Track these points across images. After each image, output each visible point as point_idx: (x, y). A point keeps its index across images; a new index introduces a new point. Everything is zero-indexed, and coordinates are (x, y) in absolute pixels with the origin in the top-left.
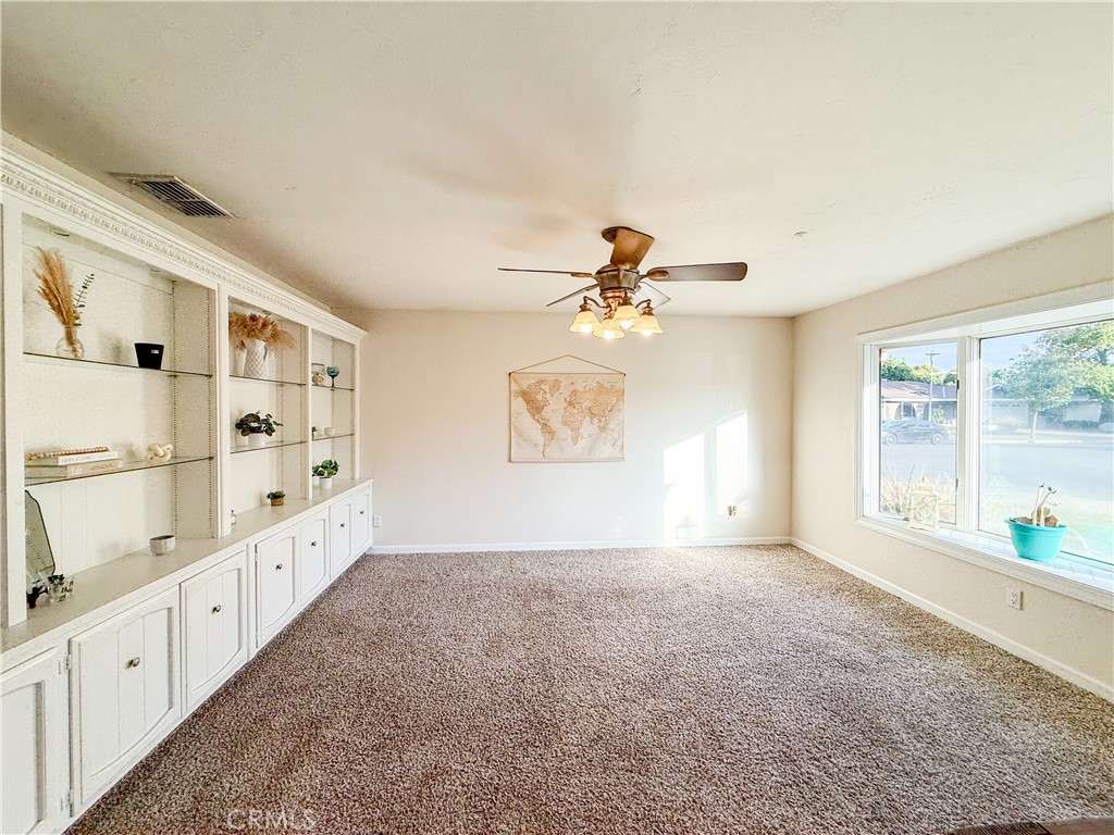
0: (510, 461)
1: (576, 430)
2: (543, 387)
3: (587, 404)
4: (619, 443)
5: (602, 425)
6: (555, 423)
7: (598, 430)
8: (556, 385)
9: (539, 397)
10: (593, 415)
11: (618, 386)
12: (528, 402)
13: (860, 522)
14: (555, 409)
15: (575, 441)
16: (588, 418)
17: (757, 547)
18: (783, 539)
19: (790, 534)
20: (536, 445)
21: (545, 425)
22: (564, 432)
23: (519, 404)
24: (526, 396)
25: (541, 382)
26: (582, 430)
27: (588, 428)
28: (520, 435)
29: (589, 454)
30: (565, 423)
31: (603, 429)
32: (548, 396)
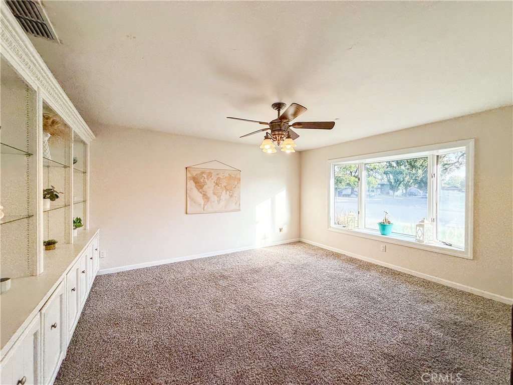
0: (187, 213)
1: (219, 197)
2: (204, 175)
3: (225, 184)
4: (238, 203)
5: (231, 194)
6: (210, 193)
7: (229, 197)
8: (210, 175)
9: (202, 180)
10: (227, 190)
11: (238, 176)
12: (196, 183)
13: (330, 229)
14: (209, 186)
15: (219, 202)
16: (224, 191)
17: (290, 244)
18: (297, 240)
19: (300, 237)
20: (200, 205)
21: (204, 195)
22: (214, 198)
23: (191, 184)
24: (196, 180)
25: (203, 173)
26: (222, 197)
27: (225, 195)
28: (192, 199)
29: (225, 208)
30: (214, 193)
31: (231, 196)
32: (206, 180)
